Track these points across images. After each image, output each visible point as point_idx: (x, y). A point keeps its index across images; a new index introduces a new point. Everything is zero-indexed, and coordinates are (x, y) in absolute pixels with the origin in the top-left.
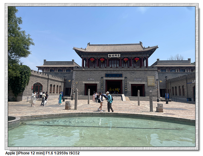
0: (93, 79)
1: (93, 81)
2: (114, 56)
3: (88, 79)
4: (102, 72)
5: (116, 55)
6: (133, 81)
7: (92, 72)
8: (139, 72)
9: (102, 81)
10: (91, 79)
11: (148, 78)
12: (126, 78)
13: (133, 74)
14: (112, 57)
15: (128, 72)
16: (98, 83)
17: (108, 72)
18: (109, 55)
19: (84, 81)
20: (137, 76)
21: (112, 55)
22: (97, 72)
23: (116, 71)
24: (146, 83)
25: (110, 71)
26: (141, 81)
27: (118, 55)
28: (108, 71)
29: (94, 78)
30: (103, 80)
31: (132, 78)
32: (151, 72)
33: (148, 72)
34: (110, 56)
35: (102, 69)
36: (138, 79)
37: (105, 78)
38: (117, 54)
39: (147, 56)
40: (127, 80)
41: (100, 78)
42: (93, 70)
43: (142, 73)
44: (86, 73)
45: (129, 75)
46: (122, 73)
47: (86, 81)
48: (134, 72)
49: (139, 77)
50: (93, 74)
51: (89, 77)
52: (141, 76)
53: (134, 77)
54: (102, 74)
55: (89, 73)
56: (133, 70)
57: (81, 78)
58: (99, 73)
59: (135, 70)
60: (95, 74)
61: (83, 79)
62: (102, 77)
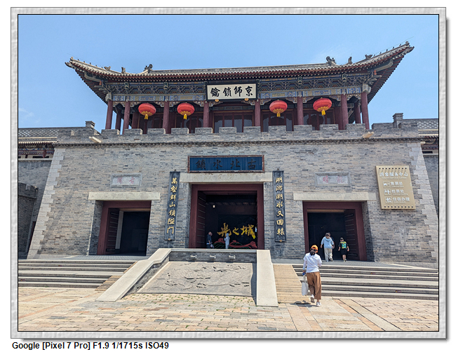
0: (136, 182)
1: (133, 188)
3: (115, 182)
4: (177, 150)
5: (238, 90)
6: (313, 188)
7: (132, 150)
8: (335, 147)
9: (173, 189)
10: (126, 181)
11: (380, 175)
12: (278, 173)
13: (309, 157)
15: (287, 147)
16: (154, 196)
17: (200, 149)
19: (96, 188)
20: (327, 167)
22: (152, 150)
23: (233, 144)
24: (374, 196)
25: (209, 144)
26: (348, 188)
28: (199, 144)
29: (138, 176)
30: (177, 185)
31: (307, 174)
32: (390, 146)
33: (377, 146)
35: (175, 140)
36: (334, 180)
37: (188, 178)
39: (362, 90)
40: (285, 184)
41: (168, 174)
42: (136, 141)
43: (349, 154)
44: (106, 156)
45: (292, 160)
46: (263, 152)
47: (102, 190)
48: (316, 150)
49: (340, 172)
50: (138, 160)
51: (117, 174)
52: (346, 166)
53: (315, 170)
54: (175, 157)
55: (120, 157)
56: (312, 141)
57: (86, 175)
58: (163, 154)
59: (321, 141)
60: (146, 160)
61: (91, 183)
62: (173, 170)
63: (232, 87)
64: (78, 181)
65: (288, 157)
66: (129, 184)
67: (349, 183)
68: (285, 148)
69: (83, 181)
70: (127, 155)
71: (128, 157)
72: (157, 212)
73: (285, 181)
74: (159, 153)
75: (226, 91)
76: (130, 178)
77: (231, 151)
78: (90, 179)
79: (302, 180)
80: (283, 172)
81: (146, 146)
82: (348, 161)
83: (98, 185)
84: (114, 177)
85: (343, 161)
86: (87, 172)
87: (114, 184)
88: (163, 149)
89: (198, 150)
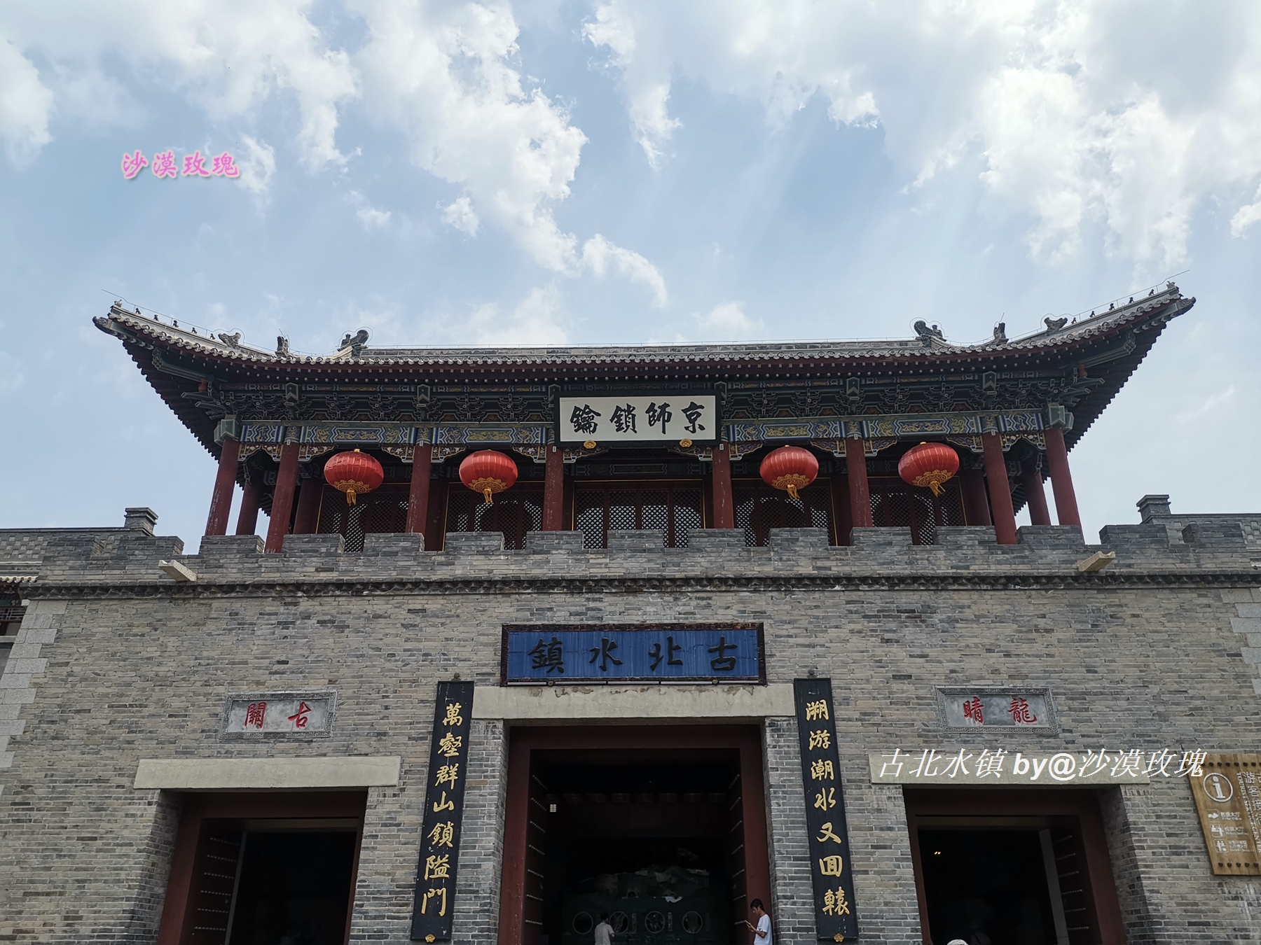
0: (317, 720)
1: (304, 742)
2: (642, 418)
3: (239, 721)
4: (465, 605)
5: (660, 416)
8: (991, 602)
9: (449, 744)
10: (280, 718)
12: (812, 686)
13: (911, 633)
14: (606, 432)
15: (838, 597)
17: (545, 601)
18: (567, 406)
19: (165, 747)
20: (974, 665)
21: (604, 406)
22: (379, 605)
23: (658, 584)
25: (574, 586)
27: (692, 413)
28: (543, 586)
30: (463, 731)
31: (908, 689)
32: (1168, 600)
33: (1131, 600)
34: (584, 420)
35: (459, 570)
36: (1001, 709)
37: (500, 702)
38: (677, 404)
39: (1046, 422)
40: (840, 726)
41: (429, 692)
42: (324, 576)
43: (1042, 623)
44: (211, 626)
45: (856, 642)
46: (757, 613)
47: (186, 753)
48: (929, 609)
49: (1019, 684)
50: (327, 641)
51: (246, 690)
52: (1037, 664)
53: (936, 674)
54: (458, 631)
55: (263, 630)
56: (915, 579)
57: (133, 695)
58: (417, 620)
59: (943, 579)
60: (353, 640)
61: (149, 724)
62: (448, 676)
63: (641, 404)
64: (100, 719)
65: (844, 632)
66: (289, 726)
67: (1052, 721)
68: (829, 602)
69: (119, 717)
70: (285, 625)
71: (291, 631)
72: (386, 831)
73: (837, 714)
74: (403, 614)
75: (622, 418)
76: (292, 708)
77: (649, 609)
78: (146, 711)
79: (895, 714)
80: (828, 680)
81: (358, 594)
82: (1038, 647)
83: (173, 733)
84: (235, 702)
85: (1025, 648)
86: (139, 684)
87: (233, 728)
88: (417, 603)
89: (536, 605)
